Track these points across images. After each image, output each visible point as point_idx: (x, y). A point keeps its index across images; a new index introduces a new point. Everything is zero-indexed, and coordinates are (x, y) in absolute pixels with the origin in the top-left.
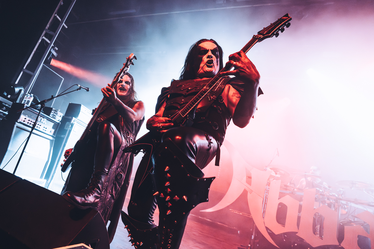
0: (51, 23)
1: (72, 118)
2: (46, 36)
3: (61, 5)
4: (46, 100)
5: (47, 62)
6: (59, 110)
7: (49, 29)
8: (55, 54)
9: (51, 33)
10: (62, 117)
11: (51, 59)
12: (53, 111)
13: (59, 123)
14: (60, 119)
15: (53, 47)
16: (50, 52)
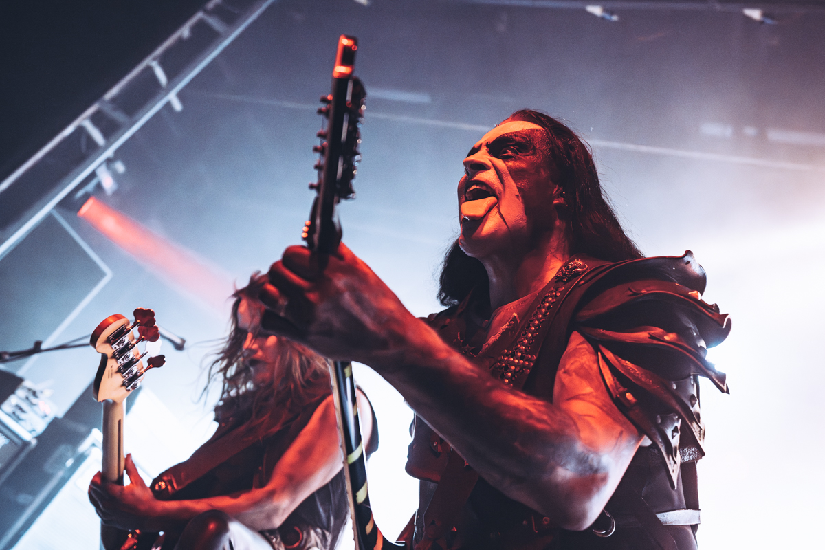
0: (130, 84)
1: (89, 432)
2: (97, 119)
3: (180, 40)
4: (6, 353)
5: (70, 205)
6: (48, 393)
7: (114, 100)
8: (108, 182)
9: (119, 116)
10: (49, 420)
11: (86, 197)
12: (20, 393)
13: (26, 444)
14: (41, 427)
15: (109, 162)
16: (93, 175)
